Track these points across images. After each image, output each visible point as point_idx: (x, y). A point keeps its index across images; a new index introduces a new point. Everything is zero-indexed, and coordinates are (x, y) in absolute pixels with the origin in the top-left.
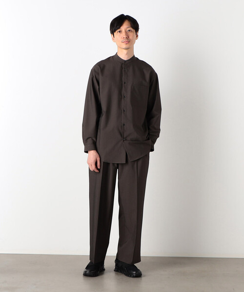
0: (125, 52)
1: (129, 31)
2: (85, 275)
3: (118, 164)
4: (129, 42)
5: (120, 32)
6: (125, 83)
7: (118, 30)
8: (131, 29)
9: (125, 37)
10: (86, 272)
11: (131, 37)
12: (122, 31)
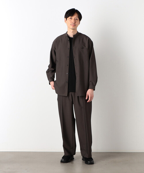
1: (76, 19)
2: (62, 162)
4: (75, 25)
5: (71, 18)
9: (73, 22)
10: (62, 160)
11: (76, 23)
12: (72, 18)
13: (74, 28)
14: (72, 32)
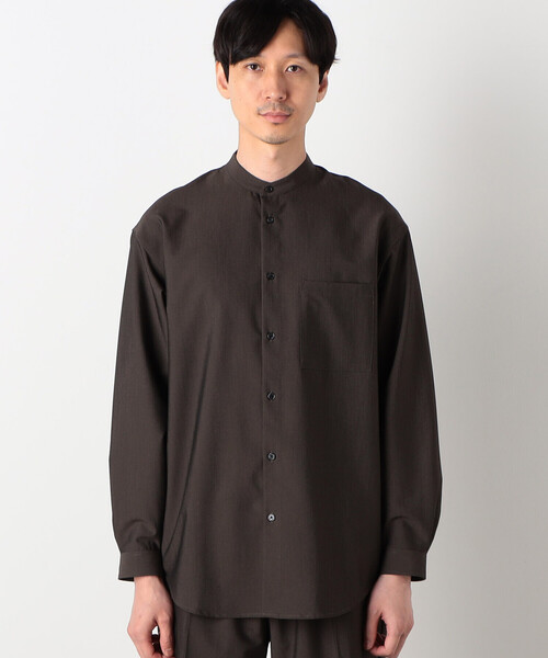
0: (270, 150)
1: (294, 68)
3: (265, 623)
4: (288, 114)
5: (254, 67)
6: (270, 278)
7: (250, 61)
8: (302, 61)
9: (274, 95)
11: (297, 99)
12: (263, 67)
13: (280, 132)
14: (276, 158)
